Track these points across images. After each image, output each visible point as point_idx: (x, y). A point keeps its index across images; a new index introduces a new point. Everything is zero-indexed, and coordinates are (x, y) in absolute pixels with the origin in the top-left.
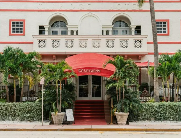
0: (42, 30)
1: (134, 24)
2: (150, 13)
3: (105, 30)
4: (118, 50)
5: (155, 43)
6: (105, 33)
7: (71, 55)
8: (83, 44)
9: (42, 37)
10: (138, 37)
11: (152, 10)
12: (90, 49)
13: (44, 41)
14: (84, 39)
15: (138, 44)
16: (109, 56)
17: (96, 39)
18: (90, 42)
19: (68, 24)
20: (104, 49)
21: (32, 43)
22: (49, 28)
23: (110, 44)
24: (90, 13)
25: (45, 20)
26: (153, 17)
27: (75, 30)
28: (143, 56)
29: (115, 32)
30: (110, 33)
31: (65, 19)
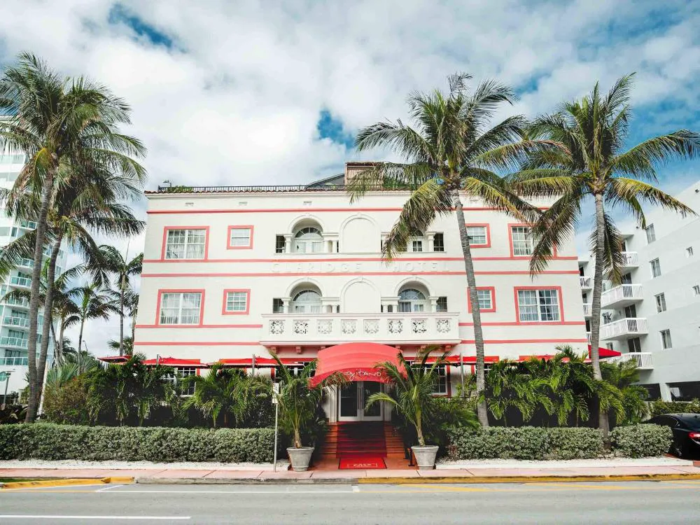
0: (278, 303)
1: (435, 294)
2: (465, 277)
3: (386, 304)
4: (408, 337)
5: (477, 325)
6: (385, 309)
7: (327, 346)
8: (348, 327)
9: (277, 317)
10: (442, 315)
11: (470, 272)
12: (360, 337)
13: (282, 323)
14: (352, 318)
15: (443, 326)
16: (394, 346)
17: (371, 319)
18: (360, 324)
19: (323, 296)
20: (383, 336)
21: (261, 326)
22: (290, 303)
23: (395, 326)
24: (360, 278)
25: (283, 290)
26: (471, 282)
27: (334, 304)
28: (453, 346)
29: (404, 306)
30: (395, 309)
31: (317, 288)
